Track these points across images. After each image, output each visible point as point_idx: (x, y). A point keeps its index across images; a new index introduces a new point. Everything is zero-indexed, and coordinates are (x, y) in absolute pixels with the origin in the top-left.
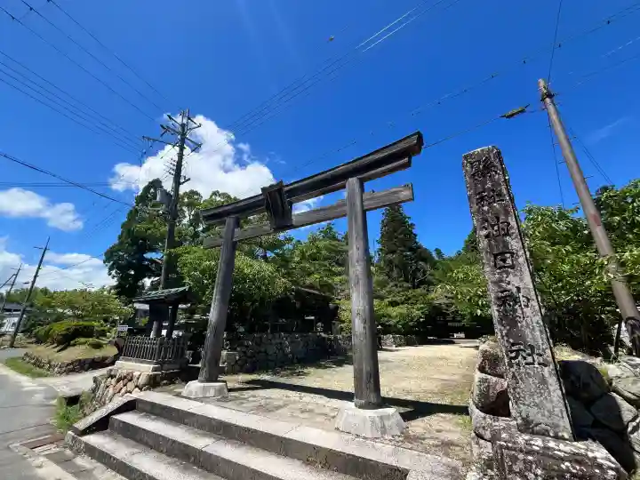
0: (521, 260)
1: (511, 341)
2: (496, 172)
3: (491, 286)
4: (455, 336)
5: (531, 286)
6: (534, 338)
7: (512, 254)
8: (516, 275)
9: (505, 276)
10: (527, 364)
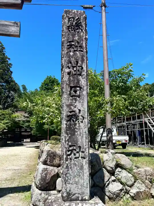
0: (85, 93)
1: (70, 144)
2: (82, 30)
3: (65, 108)
4: (25, 140)
5: (86, 110)
6: (82, 142)
7: (81, 88)
8: (80, 102)
9: (74, 102)
10: (76, 158)
